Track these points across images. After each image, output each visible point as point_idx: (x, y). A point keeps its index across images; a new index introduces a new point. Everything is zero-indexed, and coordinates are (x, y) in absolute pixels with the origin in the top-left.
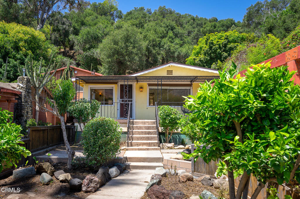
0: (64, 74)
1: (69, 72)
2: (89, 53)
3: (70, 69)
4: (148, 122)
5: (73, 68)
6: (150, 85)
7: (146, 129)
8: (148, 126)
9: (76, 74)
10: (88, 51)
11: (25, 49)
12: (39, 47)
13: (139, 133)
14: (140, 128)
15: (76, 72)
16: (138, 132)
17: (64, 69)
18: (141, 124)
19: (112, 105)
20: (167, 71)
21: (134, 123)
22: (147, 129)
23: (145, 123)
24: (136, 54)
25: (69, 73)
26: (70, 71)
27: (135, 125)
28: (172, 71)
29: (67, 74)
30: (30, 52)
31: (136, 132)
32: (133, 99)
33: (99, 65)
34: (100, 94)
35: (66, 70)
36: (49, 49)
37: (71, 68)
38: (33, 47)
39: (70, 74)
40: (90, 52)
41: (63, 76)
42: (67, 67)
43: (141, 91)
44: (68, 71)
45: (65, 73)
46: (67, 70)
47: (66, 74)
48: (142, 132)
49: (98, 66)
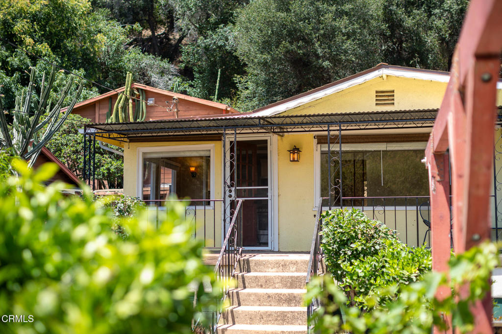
0: (117, 111)
1: (130, 101)
2: (213, 39)
3: (132, 94)
4: (295, 263)
5: (142, 90)
6: (321, 140)
7: (286, 286)
8: (292, 277)
9: (151, 107)
10: (210, 32)
11: (31, 41)
12: (71, 32)
13: (260, 300)
14: (267, 282)
15: (151, 102)
16: (256, 294)
17: (117, 95)
18: (274, 270)
19: (207, 207)
20: (377, 92)
21: (252, 265)
22: (289, 285)
23: (284, 266)
24: (348, 36)
25: (131, 105)
26: (134, 100)
27: (256, 271)
28: (393, 91)
29: (125, 109)
30: (44, 48)
31: (249, 295)
32: (269, 187)
33: (238, 74)
34: (193, 169)
35: (124, 96)
36: (99, 35)
37: (138, 89)
38: (55, 33)
39: (134, 107)
40: (214, 36)
41: (113, 116)
42: (123, 89)
43: (294, 161)
44: (127, 100)
45: (120, 105)
46: (126, 97)
47: (122, 108)
48: (269, 297)
49: (237, 78)
